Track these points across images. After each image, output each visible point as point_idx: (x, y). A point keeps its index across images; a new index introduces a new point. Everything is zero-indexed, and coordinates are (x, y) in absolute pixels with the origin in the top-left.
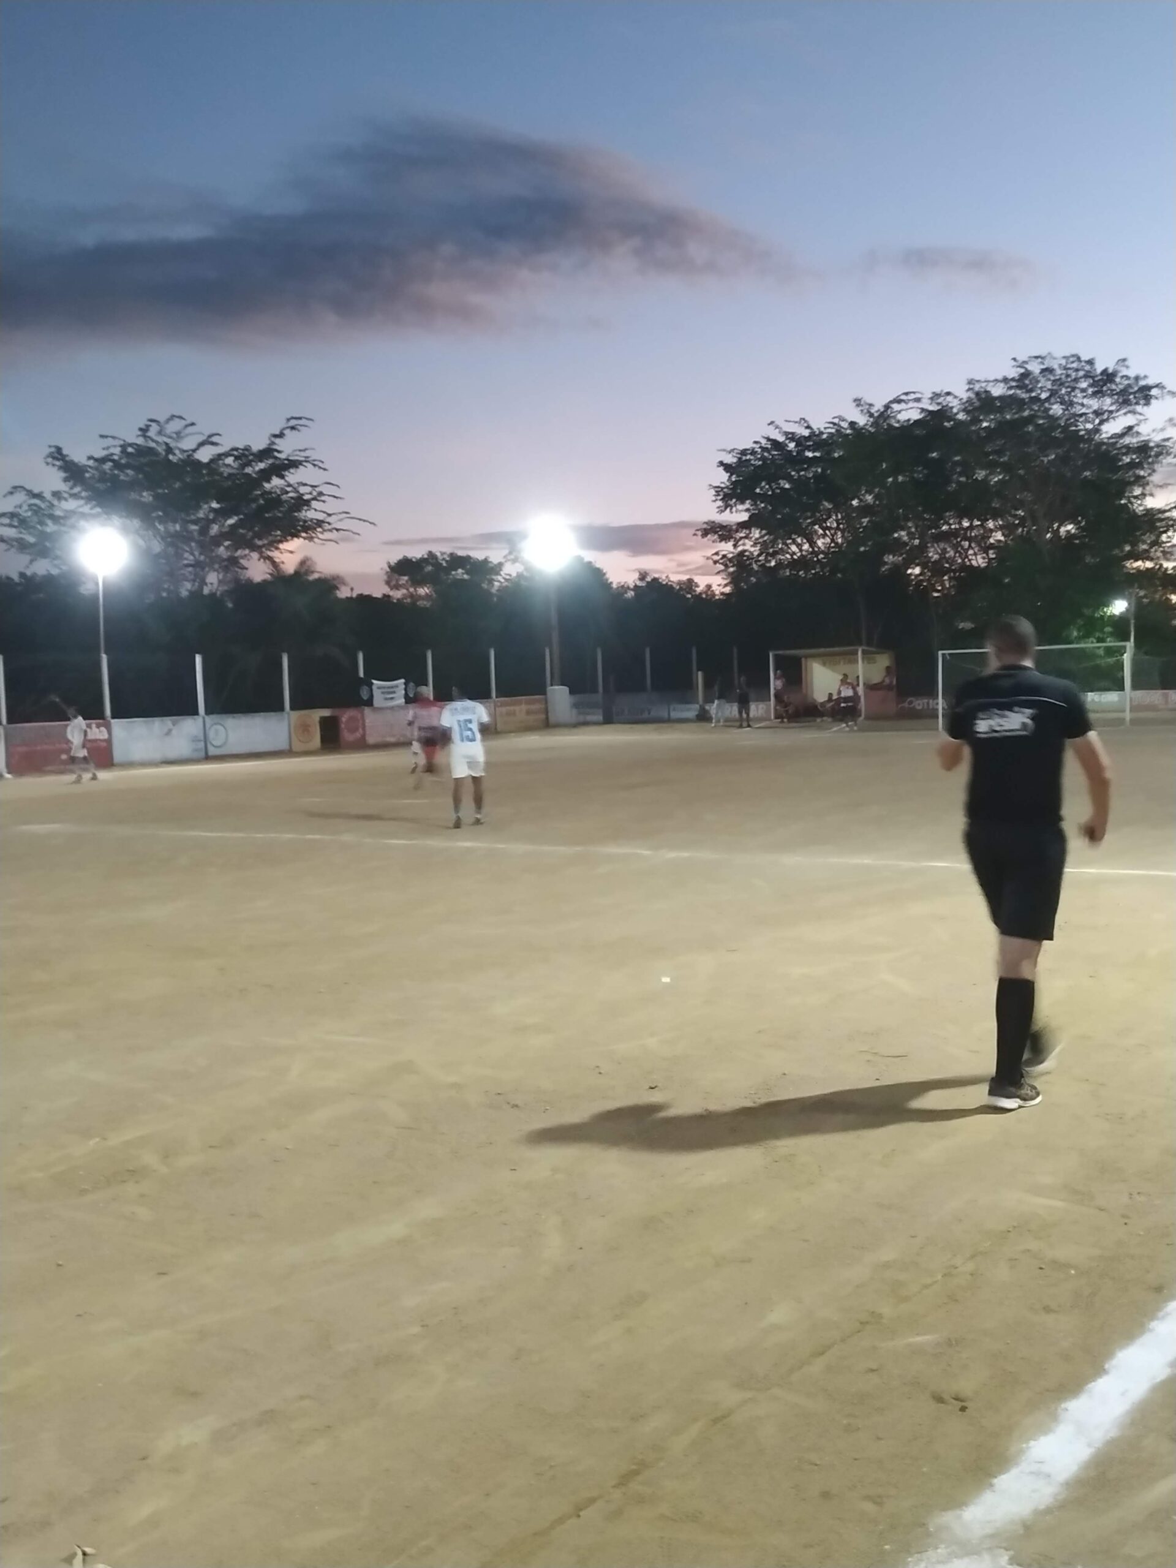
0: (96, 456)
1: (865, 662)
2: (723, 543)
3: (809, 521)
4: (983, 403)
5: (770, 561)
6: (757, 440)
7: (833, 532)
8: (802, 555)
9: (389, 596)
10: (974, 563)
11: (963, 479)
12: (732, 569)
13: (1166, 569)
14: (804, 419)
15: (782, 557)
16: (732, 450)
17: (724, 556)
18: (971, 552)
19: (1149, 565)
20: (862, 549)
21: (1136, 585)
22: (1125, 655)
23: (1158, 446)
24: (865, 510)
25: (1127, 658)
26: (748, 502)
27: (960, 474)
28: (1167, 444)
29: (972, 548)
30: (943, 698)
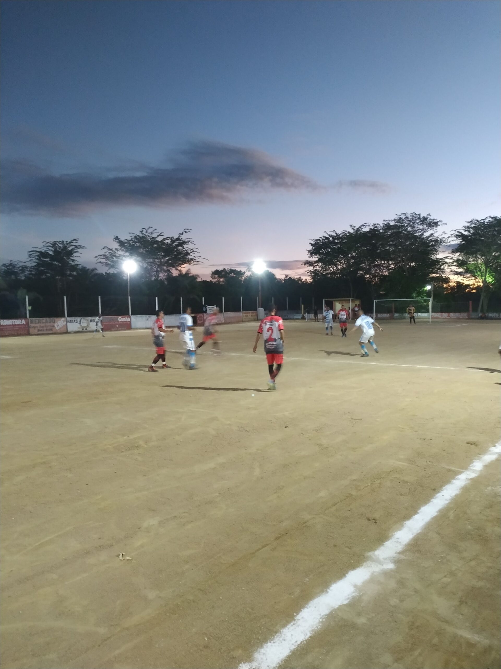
0: (127, 239)
1: (352, 303)
2: (310, 267)
3: (336, 261)
4: (388, 227)
5: (324, 272)
6: (320, 237)
7: (343, 264)
8: (334, 271)
9: (212, 281)
10: (385, 274)
11: (382, 249)
12: (313, 275)
13: (443, 277)
14: (334, 231)
15: (328, 271)
16: (314, 239)
17: (311, 271)
18: (384, 270)
19: (438, 275)
20: (351, 269)
21: (433, 281)
22: (430, 302)
23: (441, 240)
24: (353, 257)
25: (430, 303)
26: (318, 255)
27: (381, 247)
28: (444, 239)
29: (385, 270)
30: (375, 314)
